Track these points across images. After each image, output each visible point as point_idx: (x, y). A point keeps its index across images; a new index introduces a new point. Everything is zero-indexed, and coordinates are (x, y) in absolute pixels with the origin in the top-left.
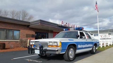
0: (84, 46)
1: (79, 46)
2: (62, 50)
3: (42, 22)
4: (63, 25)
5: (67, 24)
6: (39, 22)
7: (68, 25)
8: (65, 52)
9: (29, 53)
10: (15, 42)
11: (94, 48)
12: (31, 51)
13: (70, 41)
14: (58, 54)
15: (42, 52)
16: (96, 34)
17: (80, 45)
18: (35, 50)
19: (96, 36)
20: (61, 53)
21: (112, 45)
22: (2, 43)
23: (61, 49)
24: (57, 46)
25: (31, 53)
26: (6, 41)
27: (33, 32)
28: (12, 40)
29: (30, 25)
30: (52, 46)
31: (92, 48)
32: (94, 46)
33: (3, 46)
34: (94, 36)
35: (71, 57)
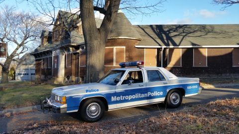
0: (130, 97)
1: (114, 99)
8: (77, 111)
23: (67, 107)
31: (164, 98)
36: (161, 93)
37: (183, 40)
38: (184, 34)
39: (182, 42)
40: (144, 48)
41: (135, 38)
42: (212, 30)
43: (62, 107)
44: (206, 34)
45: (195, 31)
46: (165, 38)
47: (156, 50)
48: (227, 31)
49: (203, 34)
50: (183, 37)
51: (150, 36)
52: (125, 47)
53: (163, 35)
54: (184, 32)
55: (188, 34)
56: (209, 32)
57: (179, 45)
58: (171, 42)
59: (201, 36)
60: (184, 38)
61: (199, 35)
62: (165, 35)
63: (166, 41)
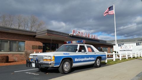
0: (82, 60)
1: (76, 60)
2: (55, 63)
3: (49, 32)
4: (74, 34)
5: (79, 33)
6: (46, 32)
7: (81, 34)
8: (59, 66)
9: (27, 66)
10: (19, 55)
11: (97, 62)
12: (29, 64)
13: (65, 55)
14: (51, 67)
15: (38, 65)
16: (120, 44)
17: (78, 58)
18: (32, 64)
19: (120, 46)
20: (54, 66)
21: (132, 57)
22: (5, 56)
24: (51, 60)
25: (29, 66)
26: (9, 53)
27: (40, 42)
28: (17, 52)
29: (36, 36)
30: (46, 59)
31: (94, 62)
32: (98, 60)
33: (6, 59)
34: (119, 46)
35: (66, 70)
36: (94, 59)
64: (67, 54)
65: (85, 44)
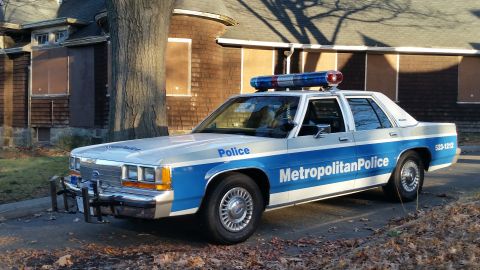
0: (320, 172)
2: (175, 201)
8: (194, 210)
9: (56, 210)
17: (295, 168)
18: (77, 199)
20: (172, 214)
23: (172, 198)
24: (153, 185)
30: (135, 183)
31: (388, 175)
36: (385, 162)
37: (341, 29)
38: (341, 13)
39: (339, 35)
40: (240, 46)
41: (218, 17)
42: (408, 8)
43: (159, 198)
44: (395, 16)
45: (365, 8)
46: (294, 20)
47: (274, 52)
48: (443, 11)
49: (386, 14)
50: (340, 22)
51: (256, 14)
52: (189, 41)
53: (288, 11)
54: (338, 9)
55: (350, 13)
56: (400, 11)
57: (332, 43)
58: (313, 34)
59: (382, 20)
60: (343, 25)
61: (379, 17)
62: (294, 12)
63: (298, 29)
64: (239, 152)
65: (341, 87)
